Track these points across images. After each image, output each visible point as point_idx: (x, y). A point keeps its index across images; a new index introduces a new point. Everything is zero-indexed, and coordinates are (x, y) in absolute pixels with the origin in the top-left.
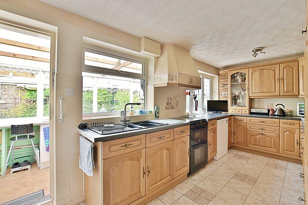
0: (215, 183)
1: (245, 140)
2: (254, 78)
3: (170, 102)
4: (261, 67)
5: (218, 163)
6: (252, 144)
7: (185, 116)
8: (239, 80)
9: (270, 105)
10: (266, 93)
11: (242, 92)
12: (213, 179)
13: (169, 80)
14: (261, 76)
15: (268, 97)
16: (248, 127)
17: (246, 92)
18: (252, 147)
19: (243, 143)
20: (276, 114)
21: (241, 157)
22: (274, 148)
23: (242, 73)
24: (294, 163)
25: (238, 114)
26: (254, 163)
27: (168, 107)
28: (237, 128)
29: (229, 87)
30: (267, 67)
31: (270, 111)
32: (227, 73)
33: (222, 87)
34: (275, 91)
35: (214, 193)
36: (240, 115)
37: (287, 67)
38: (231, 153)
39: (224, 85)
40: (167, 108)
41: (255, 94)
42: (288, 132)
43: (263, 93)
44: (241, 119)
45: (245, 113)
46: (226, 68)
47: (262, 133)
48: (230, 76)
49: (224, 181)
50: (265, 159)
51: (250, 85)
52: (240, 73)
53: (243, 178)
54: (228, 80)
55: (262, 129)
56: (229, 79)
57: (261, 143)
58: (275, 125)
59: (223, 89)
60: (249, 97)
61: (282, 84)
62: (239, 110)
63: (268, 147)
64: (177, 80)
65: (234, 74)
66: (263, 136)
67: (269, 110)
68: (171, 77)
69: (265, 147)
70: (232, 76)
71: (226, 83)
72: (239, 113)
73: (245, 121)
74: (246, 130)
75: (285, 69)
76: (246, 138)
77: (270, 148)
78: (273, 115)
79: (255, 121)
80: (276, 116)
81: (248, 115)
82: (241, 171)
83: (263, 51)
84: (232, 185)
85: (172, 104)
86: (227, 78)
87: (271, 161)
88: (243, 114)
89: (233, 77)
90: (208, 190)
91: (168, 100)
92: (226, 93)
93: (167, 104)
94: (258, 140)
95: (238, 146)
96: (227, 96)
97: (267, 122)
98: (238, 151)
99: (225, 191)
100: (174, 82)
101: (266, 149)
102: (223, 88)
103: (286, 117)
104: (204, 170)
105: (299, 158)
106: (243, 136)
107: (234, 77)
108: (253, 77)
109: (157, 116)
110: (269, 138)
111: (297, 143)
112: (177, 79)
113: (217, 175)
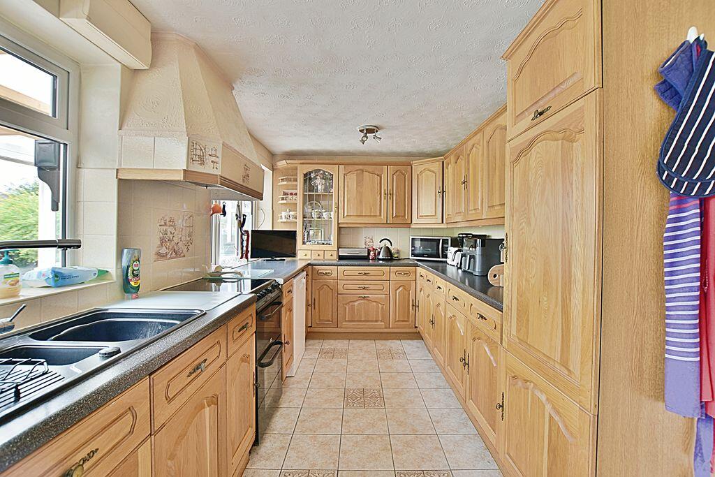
0: (320, 439)
1: (335, 314)
2: (348, 186)
3: (169, 233)
4: (361, 167)
5: (298, 382)
6: (346, 321)
7: (209, 277)
8: (319, 187)
9: (368, 240)
10: (367, 218)
11: (324, 214)
12: (311, 430)
13: (190, 159)
14: (360, 182)
15: (370, 225)
16: (340, 287)
17: (332, 213)
18: (346, 326)
19: (329, 321)
20: (381, 257)
21: (333, 353)
22: (381, 321)
23: (327, 174)
24: (408, 339)
25: (317, 260)
26: (360, 358)
27: (163, 250)
28: (319, 292)
29: (299, 200)
30: (370, 168)
31: (372, 253)
32: (296, 169)
33: (283, 199)
34: (380, 215)
35: (332, 465)
36: (322, 262)
37: (398, 173)
38: (311, 349)
39: (285, 194)
40: (161, 256)
41: (348, 218)
42: (401, 289)
43: (361, 218)
44: (327, 272)
45: (331, 258)
46: (291, 155)
47: (363, 295)
48: (302, 176)
49: (334, 422)
50: (370, 345)
51: (341, 199)
52: (321, 172)
53: (359, 398)
54: (298, 183)
55: (364, 288)
56: (300, 181)
57: (362, 316)
58: (383, 278)
59: (282, 204)
60: (338, 224)
61: (390, 202)
62: (319, 252)
63: (372, 321)
64: (219, 166)
65: (310, 173)
66: (366, 301)
67: (369, 251)
68: (198, 152)
69: (368, 321)
70: (305, 175)
71: (294, 192)
72: (318, 258)
73: (334, 274)
74: (335, 293)
75: (395, 176)
76: (336, 310)
77: (376, 321)
78: (376, 258)
79: (352, 273)
80: (381, 262)
81: (335, 262)
82: (350, 385)
83: (378, 134)
84: (352, 424)
85: (176, 240)
86: (296, 180)
87: (381, 345)
88: (326, 260)
89: (308, 178)
90: (315, 465)
91: (165, 228)
92: (292, 213)
93: (162, 241)
94: (358, 310)
95: (321, 330)
96: (295, 220)
97: (372, 273)
98: (321, 341)
99: (350, 448)
100: (208, 169)
101: (368, 325)
102: (285, 202)
103: (394, 262)
104: (278, 414)
105: (414, 330)
106: (331, 306)
107: (310, 179)
108: (346, 183)
109: (133, 288)
110: (375, 304)
111: (413, 306)
112: (219, 160)
113: (313, 414)
